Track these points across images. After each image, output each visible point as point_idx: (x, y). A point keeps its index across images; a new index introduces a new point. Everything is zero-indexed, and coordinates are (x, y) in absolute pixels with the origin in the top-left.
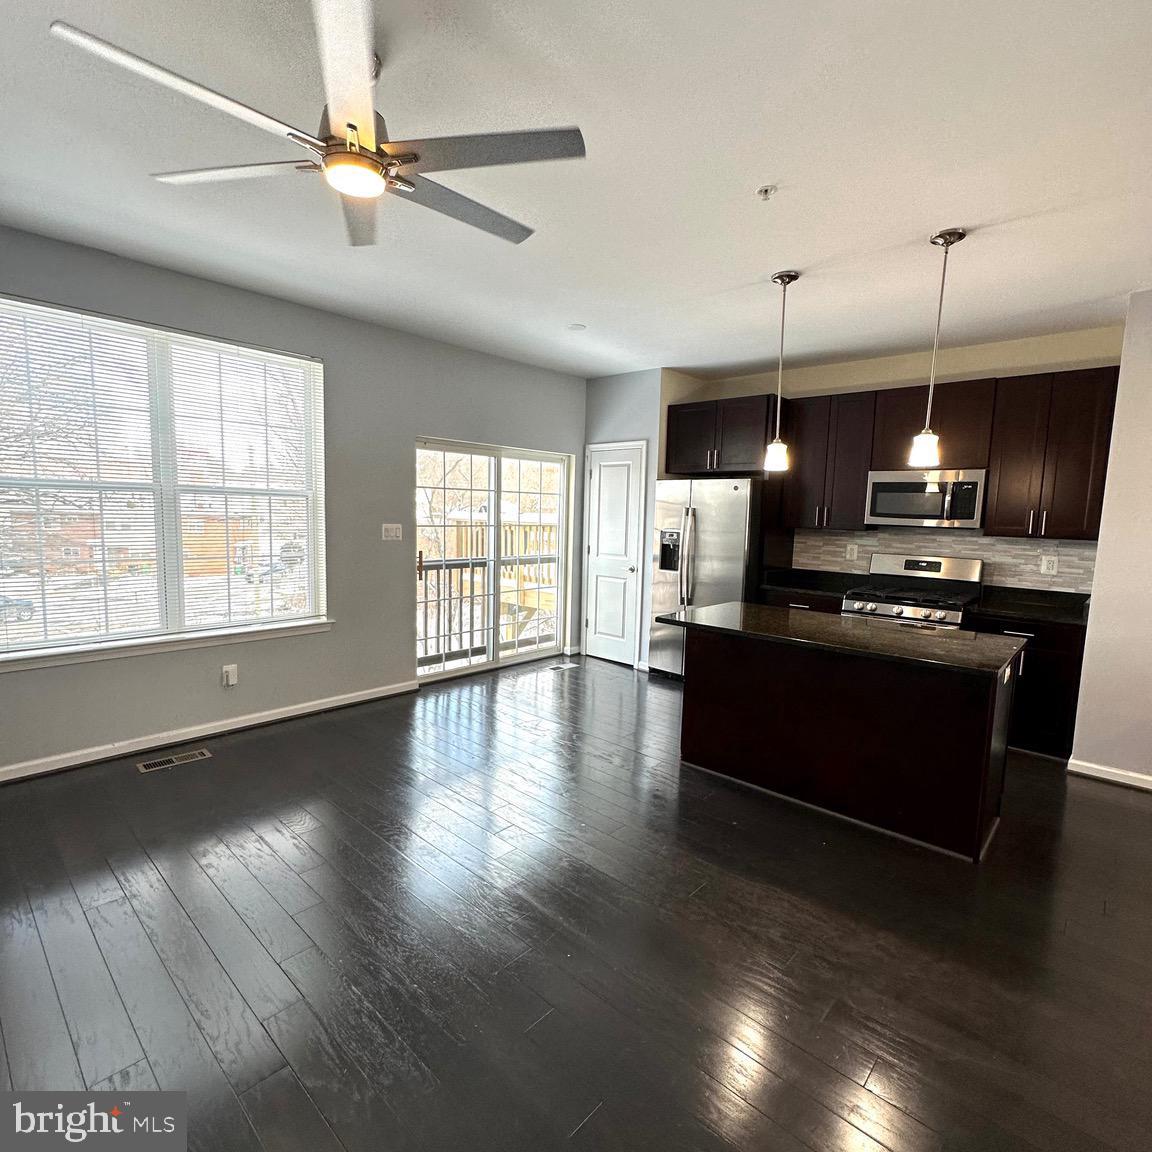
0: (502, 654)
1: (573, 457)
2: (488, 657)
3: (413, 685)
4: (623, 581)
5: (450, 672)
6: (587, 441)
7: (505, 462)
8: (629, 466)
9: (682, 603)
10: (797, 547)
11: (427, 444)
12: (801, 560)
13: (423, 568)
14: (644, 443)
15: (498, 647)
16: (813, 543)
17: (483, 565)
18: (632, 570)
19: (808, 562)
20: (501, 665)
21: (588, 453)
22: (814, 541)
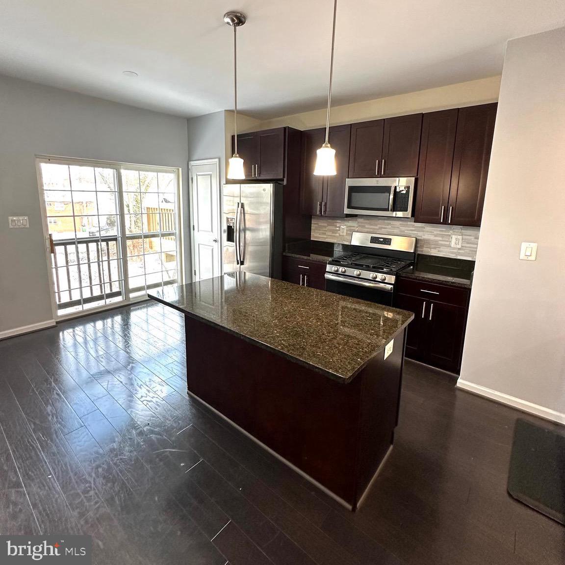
0: (132, 295)
1: (180, 169)
2: (123, 297)
3: (51, 323)
4: (212, 248)
5: (88, 310)
6: (190, 159)
7: (123, 172)
8: (211, 175)
9: (238, 264)
10: (313, 227)
11: (49, 160)
12: (317, 235)
13: (53, 245)
14: (217, 160)
15: (128, 291)
16: (322, 224)
17: (115, 240)
18: (215, 241)
19: (320, 236)
20: (130, 303)
21: (190, 167)
22: (322, 223)
